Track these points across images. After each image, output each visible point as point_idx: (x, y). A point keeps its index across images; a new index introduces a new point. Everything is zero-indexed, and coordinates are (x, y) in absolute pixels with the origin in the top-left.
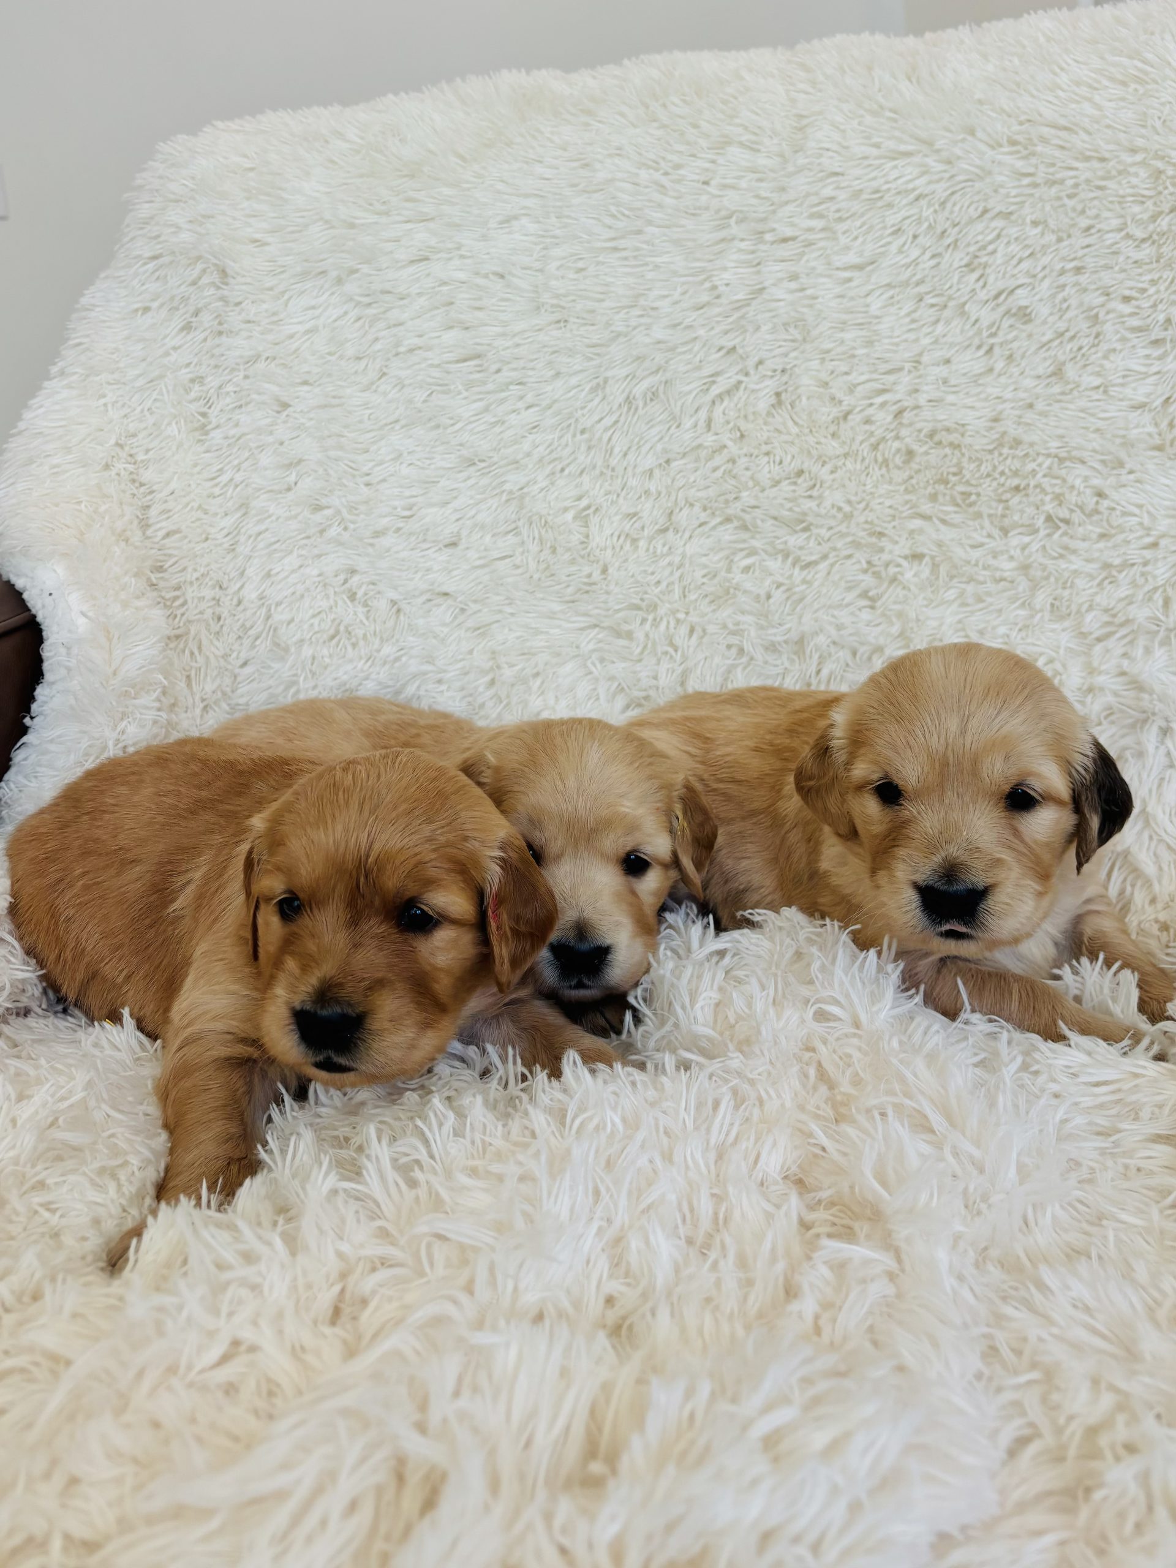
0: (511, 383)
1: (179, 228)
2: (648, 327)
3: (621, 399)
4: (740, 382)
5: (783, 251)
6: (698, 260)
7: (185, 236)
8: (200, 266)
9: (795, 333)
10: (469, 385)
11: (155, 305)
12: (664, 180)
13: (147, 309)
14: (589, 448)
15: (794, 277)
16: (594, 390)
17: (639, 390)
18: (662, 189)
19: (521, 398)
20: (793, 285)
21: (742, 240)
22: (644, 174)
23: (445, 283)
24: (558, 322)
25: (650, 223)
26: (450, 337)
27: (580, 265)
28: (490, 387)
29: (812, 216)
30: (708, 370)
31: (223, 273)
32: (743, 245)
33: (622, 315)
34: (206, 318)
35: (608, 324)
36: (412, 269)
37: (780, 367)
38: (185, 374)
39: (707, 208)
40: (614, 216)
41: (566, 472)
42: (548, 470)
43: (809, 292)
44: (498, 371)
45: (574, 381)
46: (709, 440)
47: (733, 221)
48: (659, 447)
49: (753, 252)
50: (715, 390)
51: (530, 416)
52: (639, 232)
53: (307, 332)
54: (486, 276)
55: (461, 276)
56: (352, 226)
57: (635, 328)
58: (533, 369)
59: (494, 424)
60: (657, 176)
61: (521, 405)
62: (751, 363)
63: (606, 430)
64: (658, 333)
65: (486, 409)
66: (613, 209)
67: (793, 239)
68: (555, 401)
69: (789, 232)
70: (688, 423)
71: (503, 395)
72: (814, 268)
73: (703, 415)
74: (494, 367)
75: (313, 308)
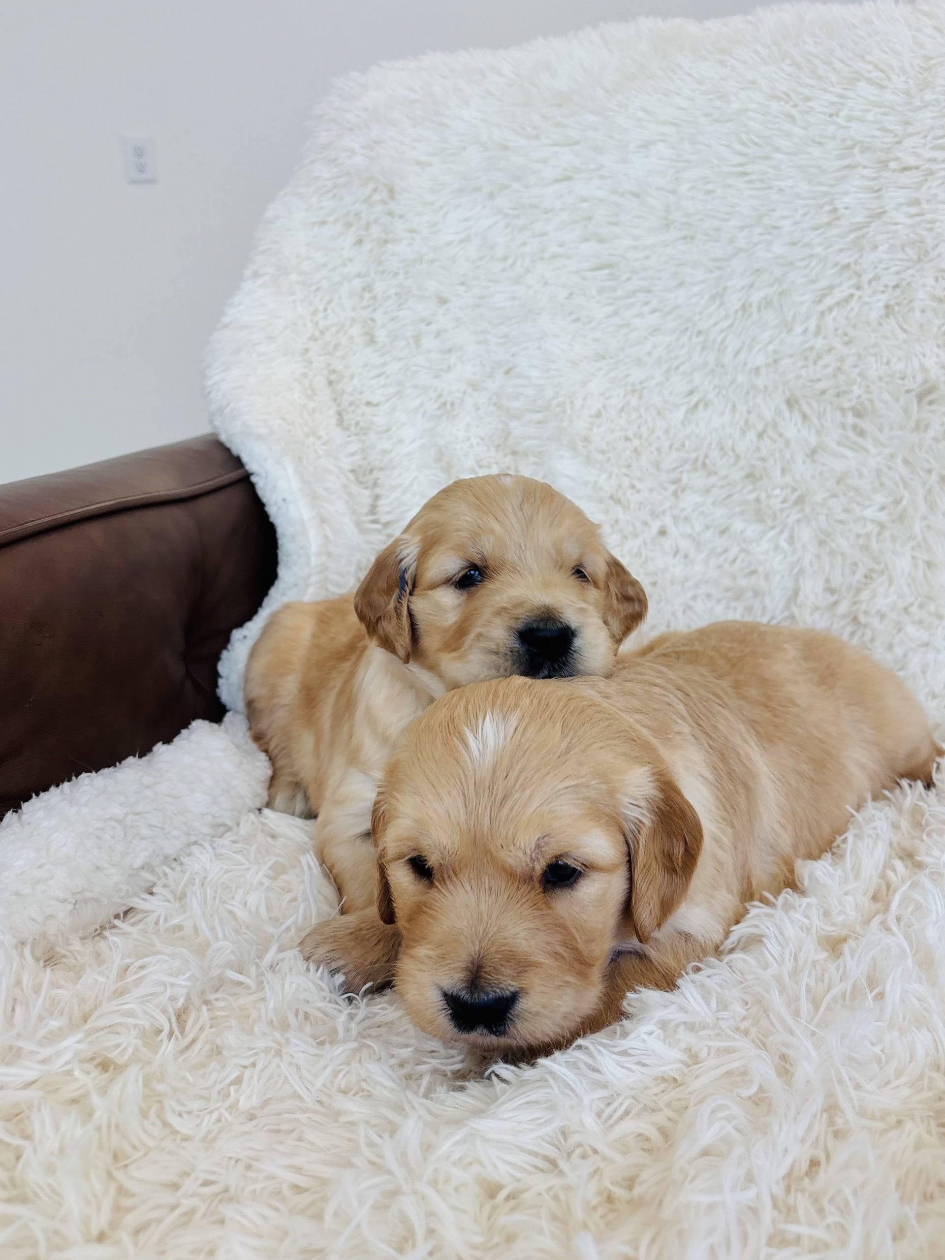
0: (639, 291)
1: (353, 153)
2: (769, 243)
3: (738, 305)
4: (852, 296)
5: (905, 179)
6: (820, 184)
7: (359, 160)
8: (371, 186)
9: (912, 253)
10: (601, 291)
11: (331, 219)
12: (794, 112)
13: (323, 223)
14: (703, 349)
15: (917, 202)
16: (713, 298)
17: (756, 297)
18: (791, 117)
19: (646, 303)
20: (913, 210)
21: (865, 167)
22: (774, 105)
23: (584, 200)
24: (685, 238)
25: (778, 150)
26: (588, 248)
27: (710, 187)
28: (620, 293)
29: (934, 148)
30: (824, 283)
31: (391, 191)
32: (866, 172)
33: (745, 233)
34: (375, 231)
35: (731, 241)
36: (557, 187)
37: (892, 284)
38: (357, 283)
39: (834, 138)
40: (744, 144)
41: (681, 369)
42: (665, 367)
43: (929, 217)
44: (629, 279)
45: (696, 289)
46: (819, 343)
47: (856, 151)
48: (770, 348)
49: (874, 179)
50: (829, 301)
51: (654, 319)
52: (767, 158)
53: (462, 241)
54: (622, 195)
55: (600, 194)
56: (505, 148)
57: (756, 244)
58: (659, 279)
59: (621, 327)
60: (787, 107)
61: (646, 310)
62: (866, 278)
63: (722, 331)
64: (778, 248)
65: (616, 313)
66: (744, 136)
67: (917, 168)
68: (676, 307)
69: (912, 161)
70: (799, 329)
71: (632, 300)
72: (935, 195)
73: (812, 324)
74: (625, 276)
75: (467, 220)
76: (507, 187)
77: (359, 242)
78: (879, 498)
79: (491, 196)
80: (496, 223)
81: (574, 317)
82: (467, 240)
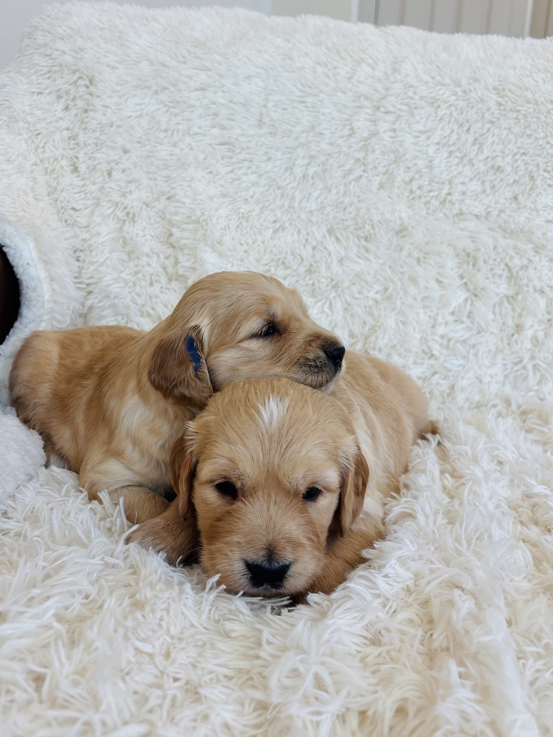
0: (245, 160)
1: (64, 52)
2: (319, 142)
3: (301, 175)
4: (361, 176)
5: (390, 118)
6: (345, 114)
7: (68, 58)
8: (77, 75)
9: (392, 156)
10: (223, 158)
11: (47, 91)
12: (330, 73)
13: (39, 93)
14: (282, 197)
15: (394, 130)
16: (287, 169)
17: (311, 171)
18: (328, 76)
19: (249, 168)
20: (392, 134)
21: (368, 108)
22: (319, 69)
23: (214, 103)
24: (271, 133)
25: (321, 91)
26: (215, 131)
27: (284, 106)
28: (234, 160)
29: (402, 104)
30: (347, 167)
31: (92, 80)
32: (369, 111)
33: (305, 135)
34: (80, 103)
35: (297, 138)
36: (197, 93)
37: (383, 171)
38: (66, 133)
39: (351, 90)
40: (303, 86)
41: (270, 208)
42: (261, 205)
43: (400, 139)
44: (240, 153)
45: (278, 163)
46: (347, 200)
47: (362, 99)
48: (319, 200)
49: (371, 115)
50: (351, 177)
51: (253, 178)
52: (317, 96)
53: (137, 117)
54: (235, 104)
55: (223, 101)
56: (165, 66)
57: (311, 142)
58: (257, 155)
59: (235, 180)
60: (326, 70)
61: (249, 171)
62: (370, 166)
63: (293, 188)
64: (324, 146)
65: (232, 171)
66: (304, 82)
67: (394, 113)
68: (266, 172)
69: (392, 109)
70: (334, 191)
71: (241, 165)
72: (403, 128)
73: (342, 189)
74: (238, 151)
75: (140, 104)
76: (168, 89)
77: (67, 108)
78: (376, 287)
79: (156, 92)
80: (159, 109)
81: (209, 170)
82: (141, 116)
